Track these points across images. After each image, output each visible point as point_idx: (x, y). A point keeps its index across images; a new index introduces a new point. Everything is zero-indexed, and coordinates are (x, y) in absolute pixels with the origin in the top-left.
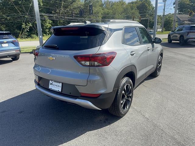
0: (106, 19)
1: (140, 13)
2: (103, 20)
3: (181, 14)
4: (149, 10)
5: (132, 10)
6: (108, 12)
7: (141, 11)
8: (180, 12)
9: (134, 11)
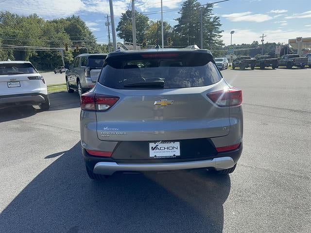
0: (12, 44)
1: (72, 39)
2: (5, 46)
3: (129, 44)
4: (85, 36)
5: (58, 32)
6: (14, 32)
7: (73, 37)
8: (126, 42)
9: (60, 34)
